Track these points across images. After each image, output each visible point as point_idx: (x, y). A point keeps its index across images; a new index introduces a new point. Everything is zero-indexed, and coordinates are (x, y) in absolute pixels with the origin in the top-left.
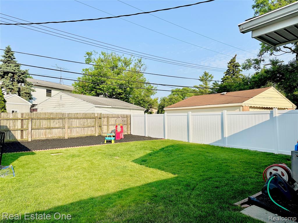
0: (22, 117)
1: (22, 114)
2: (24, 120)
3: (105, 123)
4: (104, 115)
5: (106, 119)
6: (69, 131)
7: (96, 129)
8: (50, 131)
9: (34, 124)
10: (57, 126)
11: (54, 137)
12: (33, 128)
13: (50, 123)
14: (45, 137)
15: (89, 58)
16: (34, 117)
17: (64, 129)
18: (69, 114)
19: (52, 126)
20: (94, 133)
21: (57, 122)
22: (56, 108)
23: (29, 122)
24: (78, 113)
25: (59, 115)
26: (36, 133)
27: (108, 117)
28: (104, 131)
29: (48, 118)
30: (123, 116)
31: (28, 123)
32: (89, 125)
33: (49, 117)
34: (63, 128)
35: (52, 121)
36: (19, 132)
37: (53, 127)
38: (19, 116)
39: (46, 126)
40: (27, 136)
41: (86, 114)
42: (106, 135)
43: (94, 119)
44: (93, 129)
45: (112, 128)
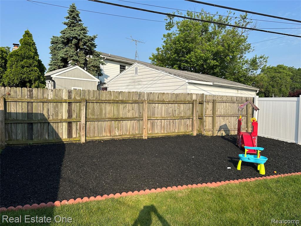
0: (70, 97)
1: (70, 92)
2: (73, 104)
3: (209, 112)
4: (208, 98)
5: (211, 105)
6: (149, 125)
7: (195, 123)
8: (118, 124)
9: (90, 110)
10: (130, 115)
11: (125, 135)
12: (90, 119)
13: (118, 110)
14: (109, 135)
15: (170, 22)
16: (90, 98)
17: (141, 122)
18: (149, 94)
19: (121, 116)
20: (190, 129)
21: (130, 109)
22: (130, 87)
23: (82, 108)
24: (164, 93)
25: (133, 95)
26: (94, 128)
27: (214, 102)
28: (207, 128)
29: (115, 101)
30: (239, 100)
31: (80, 110)
32: (182, 115)
33: (117, 99)
34: (140, 119)
35: (121, 106)
36: (65, 125)
37: (124, 117)
38: (65, 96)
39: (111, 116)
40: (79, 133)
41: (177, 95)
42: (210, 134)
43: (191, 105)
44: (189, 122)
45: (220, 122)
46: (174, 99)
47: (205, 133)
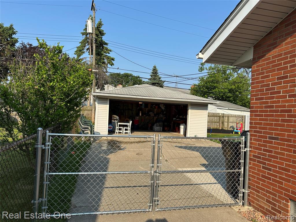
3: (226, 120)
4: (226, 115)
7: (220, 124)
20: (219, 127)
27: (228, 117)
28: (225, 127)
30: (239, 116)
32: (215, 121)
41: (214, 114)
42: (226, 129)
43: (219, 117)
44: (218, 124)
45: (231, 125)
46: (212, 115)
47: (224, 129)
